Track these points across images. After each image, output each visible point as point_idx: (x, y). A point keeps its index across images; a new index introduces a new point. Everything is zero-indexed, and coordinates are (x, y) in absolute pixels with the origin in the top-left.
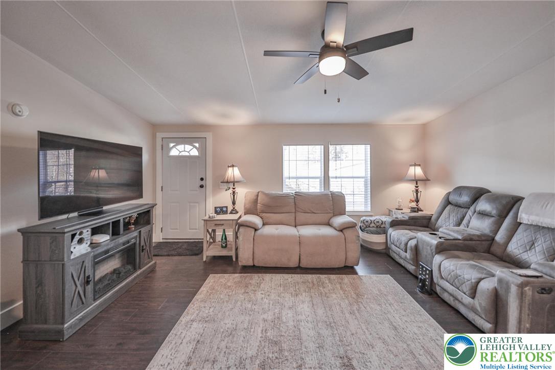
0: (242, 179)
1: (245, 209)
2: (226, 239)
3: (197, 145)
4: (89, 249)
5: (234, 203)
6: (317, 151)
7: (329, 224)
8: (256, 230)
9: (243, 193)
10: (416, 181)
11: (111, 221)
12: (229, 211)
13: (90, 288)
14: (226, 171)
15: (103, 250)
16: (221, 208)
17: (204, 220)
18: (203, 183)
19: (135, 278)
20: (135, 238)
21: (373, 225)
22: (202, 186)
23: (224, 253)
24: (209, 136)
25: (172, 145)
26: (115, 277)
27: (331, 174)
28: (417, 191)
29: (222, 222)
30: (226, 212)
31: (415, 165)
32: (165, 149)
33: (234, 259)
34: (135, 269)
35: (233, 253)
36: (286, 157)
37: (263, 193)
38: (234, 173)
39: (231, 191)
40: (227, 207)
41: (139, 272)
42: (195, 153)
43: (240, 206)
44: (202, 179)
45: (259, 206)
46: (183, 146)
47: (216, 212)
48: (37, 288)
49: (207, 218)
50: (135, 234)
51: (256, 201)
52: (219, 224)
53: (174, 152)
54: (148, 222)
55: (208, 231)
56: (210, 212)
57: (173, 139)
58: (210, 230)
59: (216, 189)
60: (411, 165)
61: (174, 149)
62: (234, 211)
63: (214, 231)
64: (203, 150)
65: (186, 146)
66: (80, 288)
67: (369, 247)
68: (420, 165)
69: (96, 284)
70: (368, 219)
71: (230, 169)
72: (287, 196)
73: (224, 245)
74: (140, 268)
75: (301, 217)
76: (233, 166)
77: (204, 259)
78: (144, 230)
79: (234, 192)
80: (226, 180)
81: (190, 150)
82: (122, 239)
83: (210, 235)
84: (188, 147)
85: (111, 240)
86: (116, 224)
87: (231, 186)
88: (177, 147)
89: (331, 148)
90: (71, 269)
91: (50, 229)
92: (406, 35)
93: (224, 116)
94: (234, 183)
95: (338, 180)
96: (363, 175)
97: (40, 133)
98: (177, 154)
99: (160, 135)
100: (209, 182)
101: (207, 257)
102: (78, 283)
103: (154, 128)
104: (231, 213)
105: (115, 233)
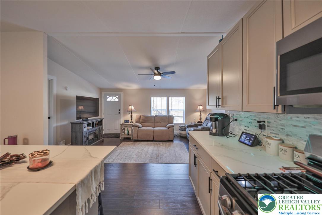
0: (134, 110)
1: (136, 121)
2: (128, 132)
3: (118, 97)
4: (86, 130)
5: (132, 119)
6: (164, 99)
7: (166, 127)
8: (139, 128)
9: (135, 116)
10: (201, 111)
11: (94, 122)
12: (130, 122)
13: (88, 141)
14: (129, 107)
15: (90, 131)
16: (127, 121)
17: (121, 125)
18: (120, 111)
19: (98, 142)
20: (98, 129)
21: (183, 127)
22: (119, 113)
23: (128, 137)
24: (122, 93)
25: (108, 97)
26: (93, 140)
27: (170, 108)
28: (201, 115)
29: (127, 125)
30: (129, 122)
31: (200, 105)
32: (105, 98)
33: (131, 139)
34: (98, 140)
35: (131, 137)
36: (152, 102)
37: (143, 115)
38: (132, 108)
39: (130, 115)
40: (129, 121)
41: (99, 140)
42: (117, 100)
43: (134, 120)
44: (119, 110)
45: (141, 120)
46: (112, 97)
47: (125, 122)
48: (75, 139)
49: (122, 124)
50: (98, 128)
51: (140, 118)
52: (126, 126)
53: (108, 100)
54: (101, 125)
55: (122, 129)
56: (123, 122)
57: (108, 94)
58: (123, 128)
59: (125, 114)
60: (199, 105)
61: (109, 98)
62: (132, 122)
63: (124, 129)
64: (120, 99)
65: (113, 97)
66: (86, 140)
67: (182, 136)
68: (202, 105)
69: (89, 140)
70: (182, 125)
71: (130, 106)
72: (152, 117)
73: (128, 134)
74: (99, 139)
75: (156, 124)
76: (131, 105)
77: (121, 139)
78: (101, 127)
79: (132, 115)
80: (129, 110)
81: (115, 99)
82: (95, 129)
83: (123, 130)
84: (114, 98)
85: (92, 128)
86: (93, 123)
87: (131, 113)
88: (110, 97)
89: (170, 98)
90: (84, 134)
91: (79, 122)
92: (174, 72)
93: (128, 86)
94: (132, 111)
95: (172, 111)
96: (183, 109)
97: (77, 96)
98: (110, 100)
99: (103, 93)
100: (122, 111)
101: (122, 138)
102: (86, 139)
103: (101, 90)
104: (130, 123)
105: (93, 127)
